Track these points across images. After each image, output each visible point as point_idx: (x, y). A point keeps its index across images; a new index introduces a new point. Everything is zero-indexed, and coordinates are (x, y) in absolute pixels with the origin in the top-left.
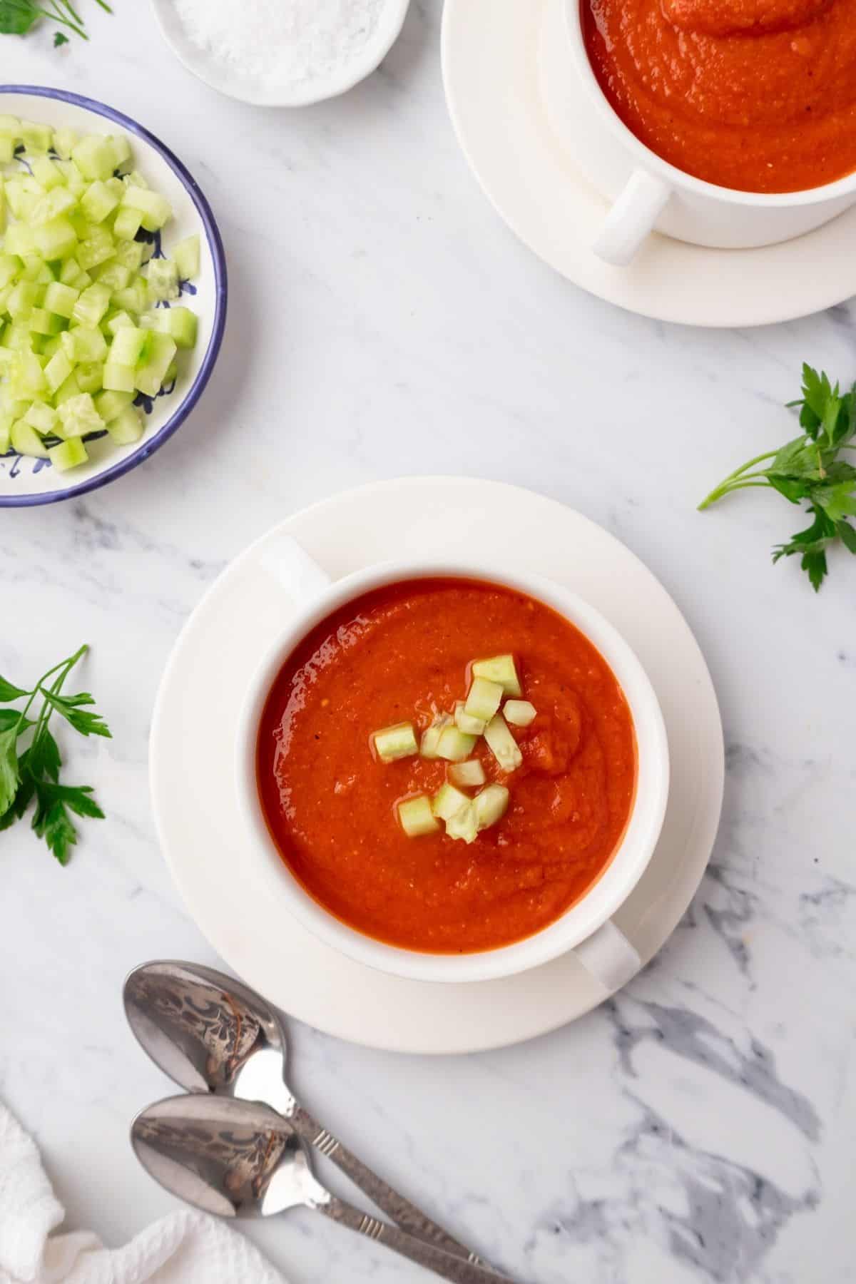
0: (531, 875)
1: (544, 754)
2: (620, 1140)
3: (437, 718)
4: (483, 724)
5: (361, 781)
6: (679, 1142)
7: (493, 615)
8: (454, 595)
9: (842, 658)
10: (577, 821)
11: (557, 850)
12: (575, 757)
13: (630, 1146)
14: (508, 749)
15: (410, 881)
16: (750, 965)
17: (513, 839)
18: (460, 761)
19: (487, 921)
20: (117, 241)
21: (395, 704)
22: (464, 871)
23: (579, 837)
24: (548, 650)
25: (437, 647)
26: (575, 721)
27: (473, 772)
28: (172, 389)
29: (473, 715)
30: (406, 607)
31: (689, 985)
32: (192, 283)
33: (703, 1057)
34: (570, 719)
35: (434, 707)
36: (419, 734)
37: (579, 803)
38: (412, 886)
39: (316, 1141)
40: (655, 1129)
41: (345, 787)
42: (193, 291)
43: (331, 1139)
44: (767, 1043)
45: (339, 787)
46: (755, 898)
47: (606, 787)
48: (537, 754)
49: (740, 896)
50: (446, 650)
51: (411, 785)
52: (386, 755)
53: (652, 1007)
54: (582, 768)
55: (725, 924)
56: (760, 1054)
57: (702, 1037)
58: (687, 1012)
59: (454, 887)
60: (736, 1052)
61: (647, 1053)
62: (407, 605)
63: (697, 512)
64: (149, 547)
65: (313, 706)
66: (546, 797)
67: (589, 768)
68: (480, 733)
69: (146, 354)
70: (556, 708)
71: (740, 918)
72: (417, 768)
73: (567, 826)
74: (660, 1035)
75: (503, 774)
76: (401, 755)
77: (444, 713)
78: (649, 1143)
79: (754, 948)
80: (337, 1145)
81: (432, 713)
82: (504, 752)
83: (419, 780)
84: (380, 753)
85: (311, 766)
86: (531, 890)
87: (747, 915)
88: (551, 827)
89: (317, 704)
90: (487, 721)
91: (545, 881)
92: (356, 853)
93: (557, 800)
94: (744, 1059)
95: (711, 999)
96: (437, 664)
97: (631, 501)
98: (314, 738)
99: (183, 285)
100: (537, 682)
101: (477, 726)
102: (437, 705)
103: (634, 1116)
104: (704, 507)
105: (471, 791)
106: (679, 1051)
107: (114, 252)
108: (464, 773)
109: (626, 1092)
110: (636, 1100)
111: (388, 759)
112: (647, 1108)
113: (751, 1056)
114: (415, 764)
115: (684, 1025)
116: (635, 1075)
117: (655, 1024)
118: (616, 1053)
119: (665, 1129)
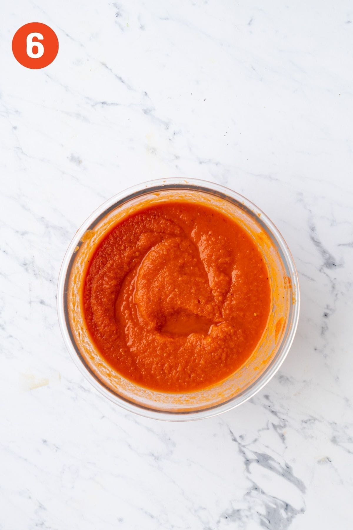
2: (246, 492)
6: (263, 493)
9: (315, 349)
13: (248, 493)
16: (286, 441)
31: (267, 447)
33: (271, 468)
40: (256, 489)
44: (290, 464)
46: (287, 421)
49: (283, 420)
53: (256, 453)
55: (278, 429)
56: (288, 467)
57: (270, 462)
58: (266, 455)
60: (281, 467)
61: (254, 466)
71: (282, 427)
74: (258, 461)
78: (254, 493)
79: (286, 436)
87: (285, 426)
94: (283, 469)
95: (273, 451)
103: (250, 485)
106: (263, 466)
109: (247, 478)
110: (251, 480)
112: (253, 482)
113: (285, 468)
115: (265, 458)
116: (250, 473)
117: (257, 458)
118: (245, 466)
119: (259, 489)
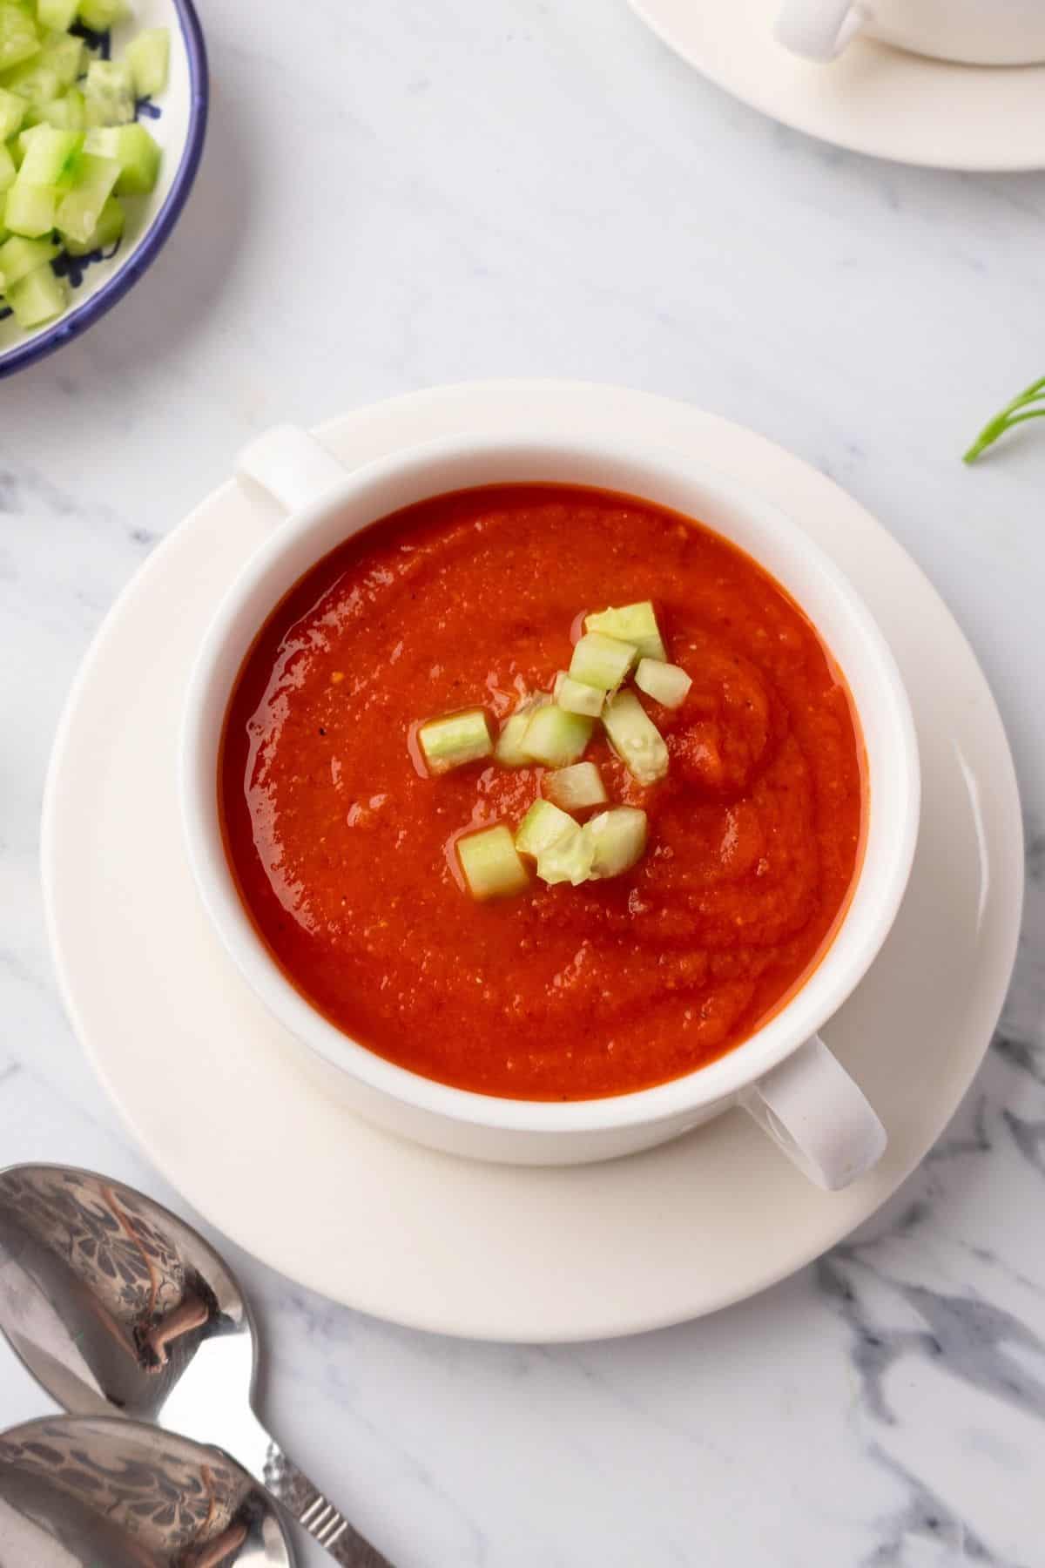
0: (687, 965)
1: (704, 754)
2: (869, 1543)
3: (523, 701)
4: (601, 696)
5: (395, 805)
6: (976, 1549)
7: (620, 545)
8: (555, 512)
10: (765, 874)
11: (731, 923)
12: (760, 768)
13: (886, 1556)
14: (644, 740)
15: (477, 975)
17: (656, 900)
18: (563, 765)
19: (611, 1045)
20: (42, 32)
21: (454, 679)
22: (571, 960)
23: (770, 901)
24: (714, 598)
25: (526, 589)
26: (758, 706)
27: (584, 782)
28: (115, 251)
29: (583, 681)
30: (476, 530)
31: (985, 1256)
32: (155, 103)
33: (1013, 1388)
34: (749, 705)
35: (519, 684)
36: (495, 728)
37: (768, 841)
38: (479, 981)
39: (304, 1519)
40: (933, 1524)
41: (367, 813)
42: (155, 113)
43: (333, 1513)
45: (355, 814)
47: (814, 822)
48: (693, 756)
50: (541, 596)
51: (479, 808)
52: (438, 756)
53: (917, 1294)
54: (772, 787)
55: (1041, 1147)
57: (1011, 1350)
58: (980, 1305)
59: (551, 983)
61: (913, 1379)
62: (478, 526)
63: (963, 466)
64: (65, 508)
65: (318, 681)
66: (713, 834)
67: (785, 788)
68: (596, 713)
69: (75, 168)
70: (726, 686)
72: (487, 780)
73: (747, 880)
74: (935, 1347)
75: (636, 791)
76: (462, 758)
77: (537, 692)
78: (922, 1553)
80: (344, 1525)
81: (517, 693)
82: (637, 743)
83: (490, 800)
84: (428, 753)
85: (311, 778)
86: (689, 994)
88: (721, 883)
89: (325, 680)
90: (608, 692)
91: (710, 981)
92: (383, 924)
93: (730, 837)
95: (1022, 1280)
96: (527, 618)
97: (853, 450)
98: (317, 733)
99: (143, 105)
100: (693, 647)
101: (591, 700)
102: (525, 679)
103: (891, 1497)
104: (973, 458)
105: (583, 815)
106: (970, 1376)
107: (37, 47)
108: (570, 783)
109: (876, 1453)
110: (896, 1469)
111: (440, 765)
112: (913, 1482)
114: (487, 774)
115: (978, 1328)
116: (891, 1421)
117: (924, 1326)
118: (856, 1378)
119: (950, 1524)
